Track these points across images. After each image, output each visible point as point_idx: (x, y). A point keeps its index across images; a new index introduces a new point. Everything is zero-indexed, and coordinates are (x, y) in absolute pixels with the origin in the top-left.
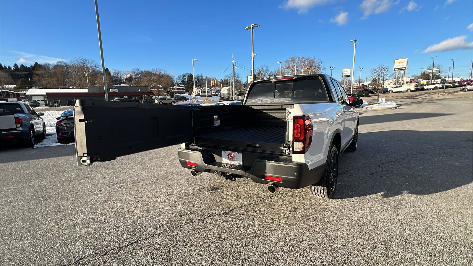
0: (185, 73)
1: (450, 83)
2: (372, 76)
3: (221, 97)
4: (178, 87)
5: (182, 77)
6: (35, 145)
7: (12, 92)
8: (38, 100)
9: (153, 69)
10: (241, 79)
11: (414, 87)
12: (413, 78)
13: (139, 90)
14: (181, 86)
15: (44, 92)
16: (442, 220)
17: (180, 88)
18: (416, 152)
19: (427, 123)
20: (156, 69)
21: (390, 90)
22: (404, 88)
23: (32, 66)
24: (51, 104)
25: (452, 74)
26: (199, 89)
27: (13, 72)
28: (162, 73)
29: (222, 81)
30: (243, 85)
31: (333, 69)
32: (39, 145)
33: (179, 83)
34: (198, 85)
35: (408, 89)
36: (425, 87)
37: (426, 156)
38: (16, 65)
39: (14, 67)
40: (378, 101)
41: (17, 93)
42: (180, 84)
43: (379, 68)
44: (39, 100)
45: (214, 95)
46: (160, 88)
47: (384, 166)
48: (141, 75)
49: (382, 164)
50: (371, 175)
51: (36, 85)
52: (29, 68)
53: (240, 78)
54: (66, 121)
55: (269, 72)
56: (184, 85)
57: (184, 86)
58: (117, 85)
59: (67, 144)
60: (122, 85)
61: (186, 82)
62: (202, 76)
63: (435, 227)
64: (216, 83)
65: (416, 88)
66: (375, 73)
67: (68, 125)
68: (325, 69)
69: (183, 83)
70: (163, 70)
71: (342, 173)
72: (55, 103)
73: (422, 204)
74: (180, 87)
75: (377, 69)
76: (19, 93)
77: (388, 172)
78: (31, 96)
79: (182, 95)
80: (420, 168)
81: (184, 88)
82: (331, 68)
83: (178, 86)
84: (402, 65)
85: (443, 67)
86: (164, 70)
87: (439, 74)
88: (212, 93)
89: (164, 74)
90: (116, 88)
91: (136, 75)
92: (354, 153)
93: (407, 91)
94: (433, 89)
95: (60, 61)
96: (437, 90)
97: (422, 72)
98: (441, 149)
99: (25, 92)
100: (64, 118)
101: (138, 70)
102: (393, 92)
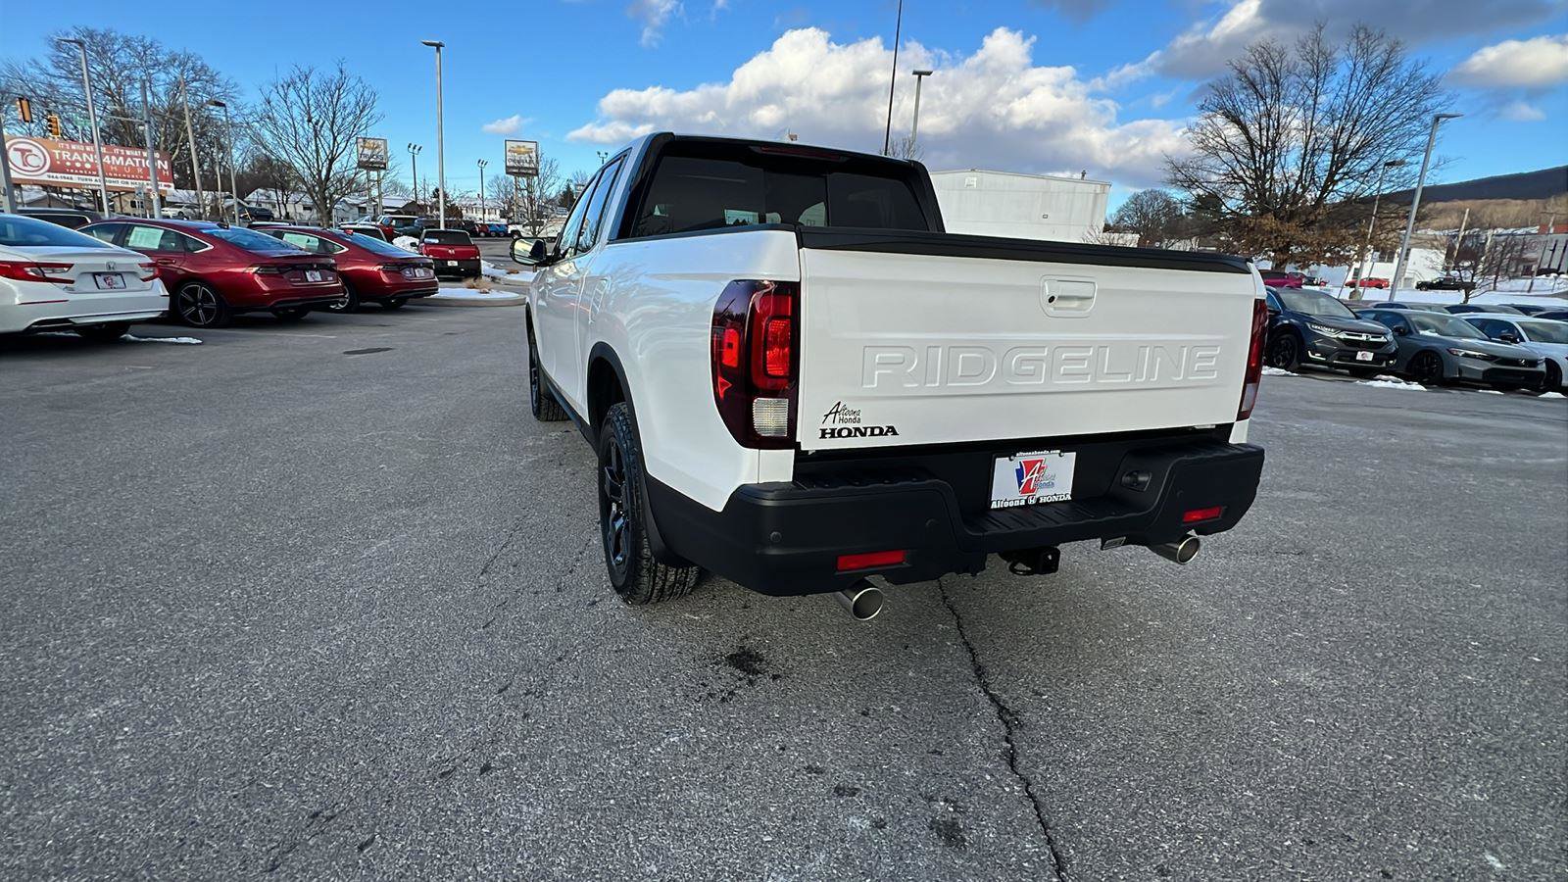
84: (526, 161)
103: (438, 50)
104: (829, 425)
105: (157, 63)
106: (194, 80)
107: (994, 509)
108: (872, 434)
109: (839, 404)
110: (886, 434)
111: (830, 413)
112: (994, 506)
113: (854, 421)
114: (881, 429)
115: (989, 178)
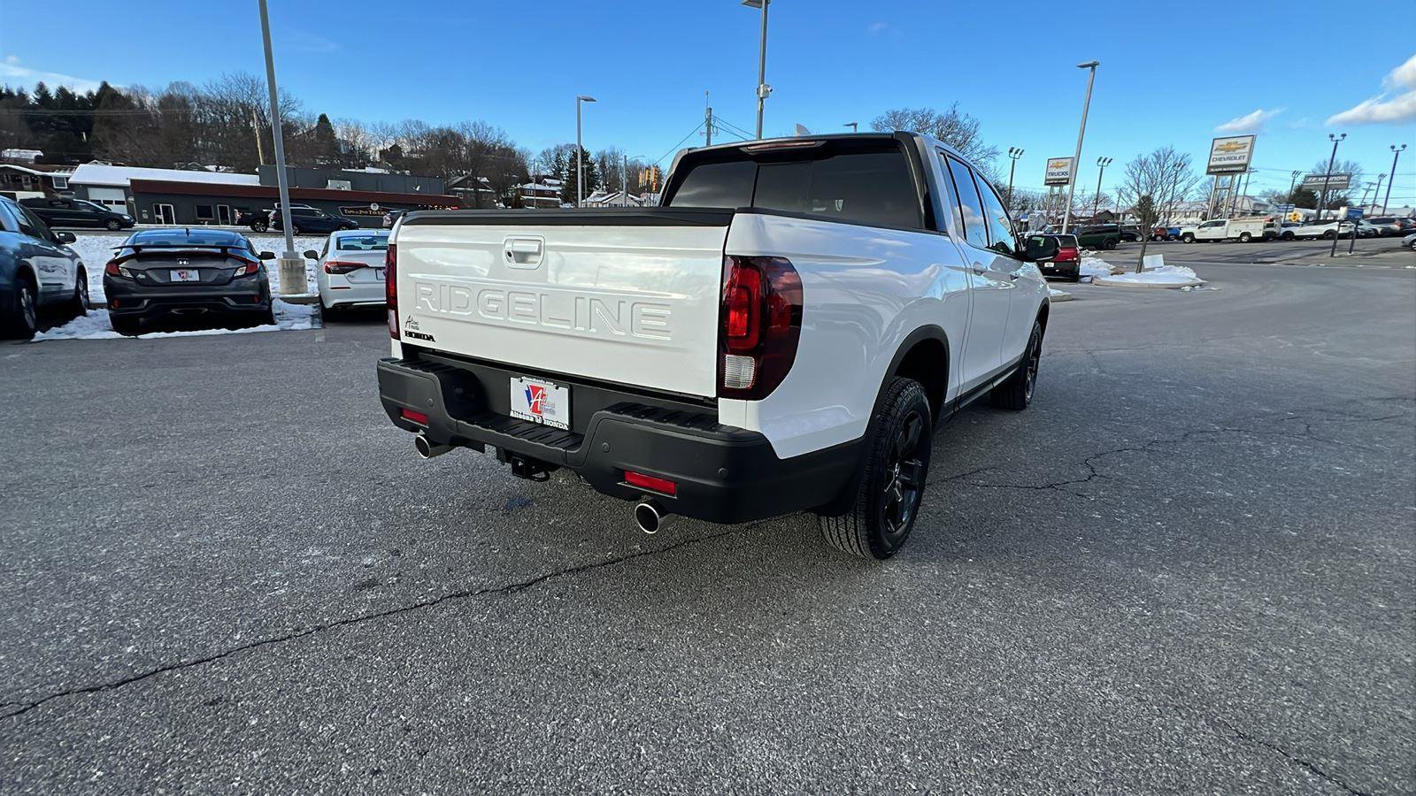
0: (563, 144)
1: (1373, 222)
2: (1132, 183)
4: (539, 187)
5: (553, 156)
6: (39, 334)
7: (28, 170)
8: (106, 202)
9: (463, 126)
11: (1262, 228)
12: (1265, 200)
13: (418, 189)
14: (550, 185)
15: (124, 175)
16: (1243, 659)
17: (545, 190)
18: (1217, 423)
19: (1278, 338)
20: (472, 123)
21: (1186, 234)
22: (1232, 229)
23: (90, 94)
24: (145, 216)
25: (1385, 197)
26: (604, 195)
27: (34, 107)
28: (492, 138)
31: (1017, 156)
32: (54, 333)
33: (544, 173)
34: (601, 184)
35: (1243, 234)
36: (1297, 231)
37: (1246, 439)
38: (41, 89)
39: (35, 93)
40: (1141, 263)
41: (43, 177)
42: (548, 177)
43: (1158, 157)
44: (110, 202)
46: (483, 185)
47: (1101, 462)
48: (427, 143)
49: (1097, 456)
50: (1048, 490)
51: (103, 153)
52: (80, 98)
54: (134, 264)
56: (558, 182)
57: (557, 185)
58: (354, 168)
59: (139, 337)
60: (369, 170)
61: (564, 173)
62: (614, 156)
63: (1210, 683)
64: (652, 178)
65: (1267, 233)
66: (1143, 175)
67: (141, 276)
68: (997, 157)
69: (557, 174)
70: (495, 128)
71: (957, 477)
72: (158, 213)
73: (1188, 596)
74: (547, 188)
75: (1150, 160)
76: (50, 177)
77: (1106, 482)
78: (86, 186)
80: (1217, 474)
81: (560, 191)
82: (1011, 151)
83: (539, 182)
84: (1235, 158)
85: (1361, 172)
86: (499, 130)
87: (1347, 192)
89: (499, 141)
90: (346, 177)
91: (412, 142)
92: (1017, 416)
93: (1238, 240)
94: (1320, 237)
95: (177, 83)
96: (1331, 243)
97: (1296, 184)
98: (1302, 420)
99: (67, 174)
100: (132, 252)
101: (419, 124)
102: (1194, 240)
104: (407, 329)
107: (512, 417)
108: (424, 338)
110: (429, 340)
112: (512, 414)
113: (416, 328)
114: (427, 336)
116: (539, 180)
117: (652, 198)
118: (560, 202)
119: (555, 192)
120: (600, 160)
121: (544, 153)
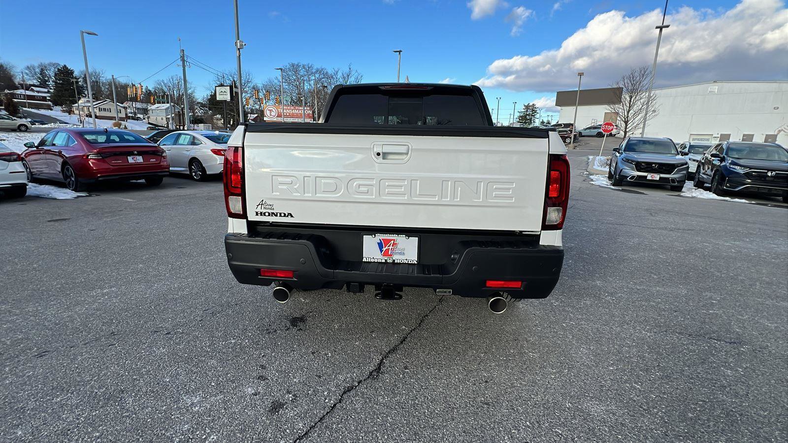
0: (46, 61)
3: (149, 123)
4: (29, 93)
5: (38, 70)
10: (194, 91)
14: (39, 92)
17: (35, 96)
29: (150, 91)
30: (198, 103)
33: (30, 82)
42: (34, 85)
45: (133, 118)
53: (192, 89)
55: (253, 84)
56: (46, 90)
57: (46, 92)
61: (51, 83)
62: (97, 76)
69: (43, 84)
74: (36, 94)
79: (42, 112)
81: (49, 97)
83: (27, 89)
88: (126, 114)
103: (400, 54)
104: (259, 210)
105: (312, 73)
106: (323, 78)
107: (364, 262)
108: (280, 216)
109: (263, 201)
110: (287, 216)
111: (259, 205)
112: (364, 260)
113: (271, 209)
114: (285, 214)
115: (728, 86)
116: (28, 88)
117: (134, 106)
118: (52, 105)
119: (46, 97)
120: (83, 76)
121: (28, 67)
